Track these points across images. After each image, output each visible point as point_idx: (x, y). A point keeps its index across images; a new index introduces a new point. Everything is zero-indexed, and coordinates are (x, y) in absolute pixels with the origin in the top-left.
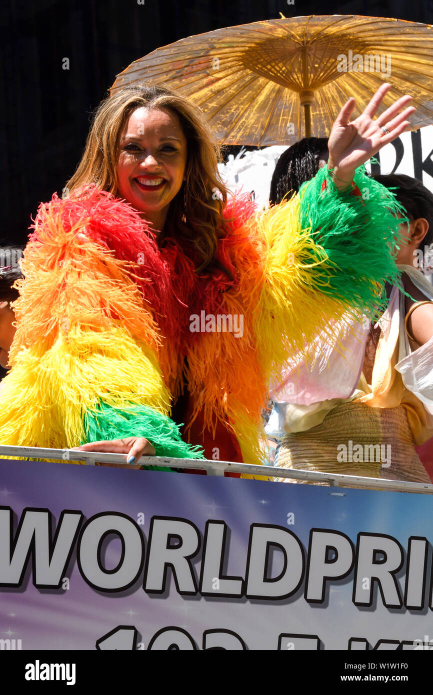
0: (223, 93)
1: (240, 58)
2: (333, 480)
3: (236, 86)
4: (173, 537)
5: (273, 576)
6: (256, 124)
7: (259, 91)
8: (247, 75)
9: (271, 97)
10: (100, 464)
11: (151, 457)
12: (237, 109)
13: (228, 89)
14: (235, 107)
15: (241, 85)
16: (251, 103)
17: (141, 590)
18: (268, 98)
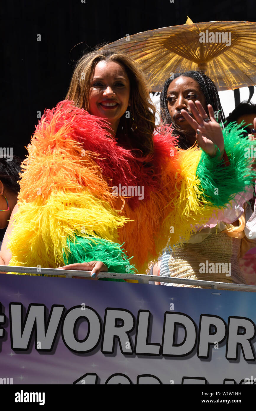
0: (148, 62)
1: (163, 42)
2: (214, 285)
3: (156, 58)
4: (118, 320)
5: (179, 343)
6: (162, 80)
7: (168, 61)
8: (164, 51)
9: (174, 64)
10: (75, 277)
11: (105, 273)
12: (153, 71)
13: (150, 59)
14: (152, 69)
15: (159, 57)
16: (162, 67)
17: (100, 352)
18: (172, 64)
